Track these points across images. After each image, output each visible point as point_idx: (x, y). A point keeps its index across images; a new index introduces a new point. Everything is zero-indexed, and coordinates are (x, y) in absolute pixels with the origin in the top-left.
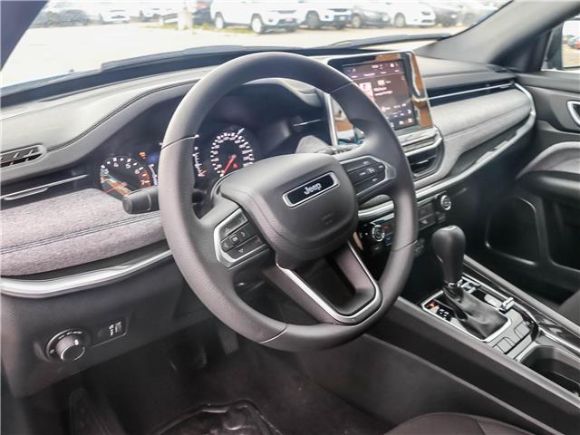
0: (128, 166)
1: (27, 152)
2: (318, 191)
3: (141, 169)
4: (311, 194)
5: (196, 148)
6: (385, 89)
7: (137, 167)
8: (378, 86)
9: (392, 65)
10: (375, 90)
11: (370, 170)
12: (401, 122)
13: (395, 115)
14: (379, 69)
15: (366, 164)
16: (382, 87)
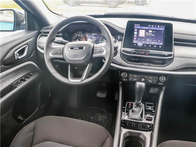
2: (77, 49)
3: (84, 38)
9: (159, 27)
10: (146, 33)
11: (100, 50)
12: (155, 46)
13: (153, 43)
14: (151, 27)
15: (100, 49)
16: (150, 33)
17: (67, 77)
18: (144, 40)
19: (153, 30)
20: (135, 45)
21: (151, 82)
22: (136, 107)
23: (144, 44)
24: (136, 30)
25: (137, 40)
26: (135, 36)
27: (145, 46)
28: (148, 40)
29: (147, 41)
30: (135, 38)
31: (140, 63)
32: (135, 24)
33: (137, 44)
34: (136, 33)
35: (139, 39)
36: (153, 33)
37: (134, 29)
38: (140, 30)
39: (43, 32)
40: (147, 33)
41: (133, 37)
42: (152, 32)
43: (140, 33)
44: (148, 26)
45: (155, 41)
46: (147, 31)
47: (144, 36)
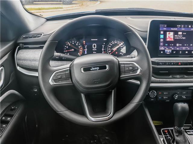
0: (77, 44)
1: (38, 35)
2: (97, 70)
3: (81, 46)
4: (93, 70)
5: (104, 43)
6: (181, 36)
7: (80, 45)
8: (178, 35)
9: (190, 26)
10: (175, 36)
11: (131, 68)
12: (187, 52)
13: (184, 48)
14: (181, 27)
15: (130, 65)
16: (180, 35)
17: (83, 114)
18: (172, 45)
19: (183, 32)
20: (162, 52)
21: (184, 97)
22: (177, 136)
23: (173, 51)
24: (162, 32)
25: (164, 45)
26: (161, 41)
27: (174, 52)
28: (178, 45)
29: (176, 46)
30: (162, 44)
31: (171, 77)
32: (160, 25)
33: (164, 51)
34: (162, 36)
35: (166, 45)
36: (183, 36)
37: (160, 31)
38: (168, 33)
39: (22, 43)
40: (177, 36)
41: (159, 42)
42: (182, 34)
43: (167, 37)
44: (177, 27)
45: (186, 46)
46: (176, 33)
47: (173, 40)
